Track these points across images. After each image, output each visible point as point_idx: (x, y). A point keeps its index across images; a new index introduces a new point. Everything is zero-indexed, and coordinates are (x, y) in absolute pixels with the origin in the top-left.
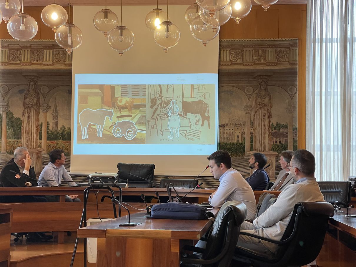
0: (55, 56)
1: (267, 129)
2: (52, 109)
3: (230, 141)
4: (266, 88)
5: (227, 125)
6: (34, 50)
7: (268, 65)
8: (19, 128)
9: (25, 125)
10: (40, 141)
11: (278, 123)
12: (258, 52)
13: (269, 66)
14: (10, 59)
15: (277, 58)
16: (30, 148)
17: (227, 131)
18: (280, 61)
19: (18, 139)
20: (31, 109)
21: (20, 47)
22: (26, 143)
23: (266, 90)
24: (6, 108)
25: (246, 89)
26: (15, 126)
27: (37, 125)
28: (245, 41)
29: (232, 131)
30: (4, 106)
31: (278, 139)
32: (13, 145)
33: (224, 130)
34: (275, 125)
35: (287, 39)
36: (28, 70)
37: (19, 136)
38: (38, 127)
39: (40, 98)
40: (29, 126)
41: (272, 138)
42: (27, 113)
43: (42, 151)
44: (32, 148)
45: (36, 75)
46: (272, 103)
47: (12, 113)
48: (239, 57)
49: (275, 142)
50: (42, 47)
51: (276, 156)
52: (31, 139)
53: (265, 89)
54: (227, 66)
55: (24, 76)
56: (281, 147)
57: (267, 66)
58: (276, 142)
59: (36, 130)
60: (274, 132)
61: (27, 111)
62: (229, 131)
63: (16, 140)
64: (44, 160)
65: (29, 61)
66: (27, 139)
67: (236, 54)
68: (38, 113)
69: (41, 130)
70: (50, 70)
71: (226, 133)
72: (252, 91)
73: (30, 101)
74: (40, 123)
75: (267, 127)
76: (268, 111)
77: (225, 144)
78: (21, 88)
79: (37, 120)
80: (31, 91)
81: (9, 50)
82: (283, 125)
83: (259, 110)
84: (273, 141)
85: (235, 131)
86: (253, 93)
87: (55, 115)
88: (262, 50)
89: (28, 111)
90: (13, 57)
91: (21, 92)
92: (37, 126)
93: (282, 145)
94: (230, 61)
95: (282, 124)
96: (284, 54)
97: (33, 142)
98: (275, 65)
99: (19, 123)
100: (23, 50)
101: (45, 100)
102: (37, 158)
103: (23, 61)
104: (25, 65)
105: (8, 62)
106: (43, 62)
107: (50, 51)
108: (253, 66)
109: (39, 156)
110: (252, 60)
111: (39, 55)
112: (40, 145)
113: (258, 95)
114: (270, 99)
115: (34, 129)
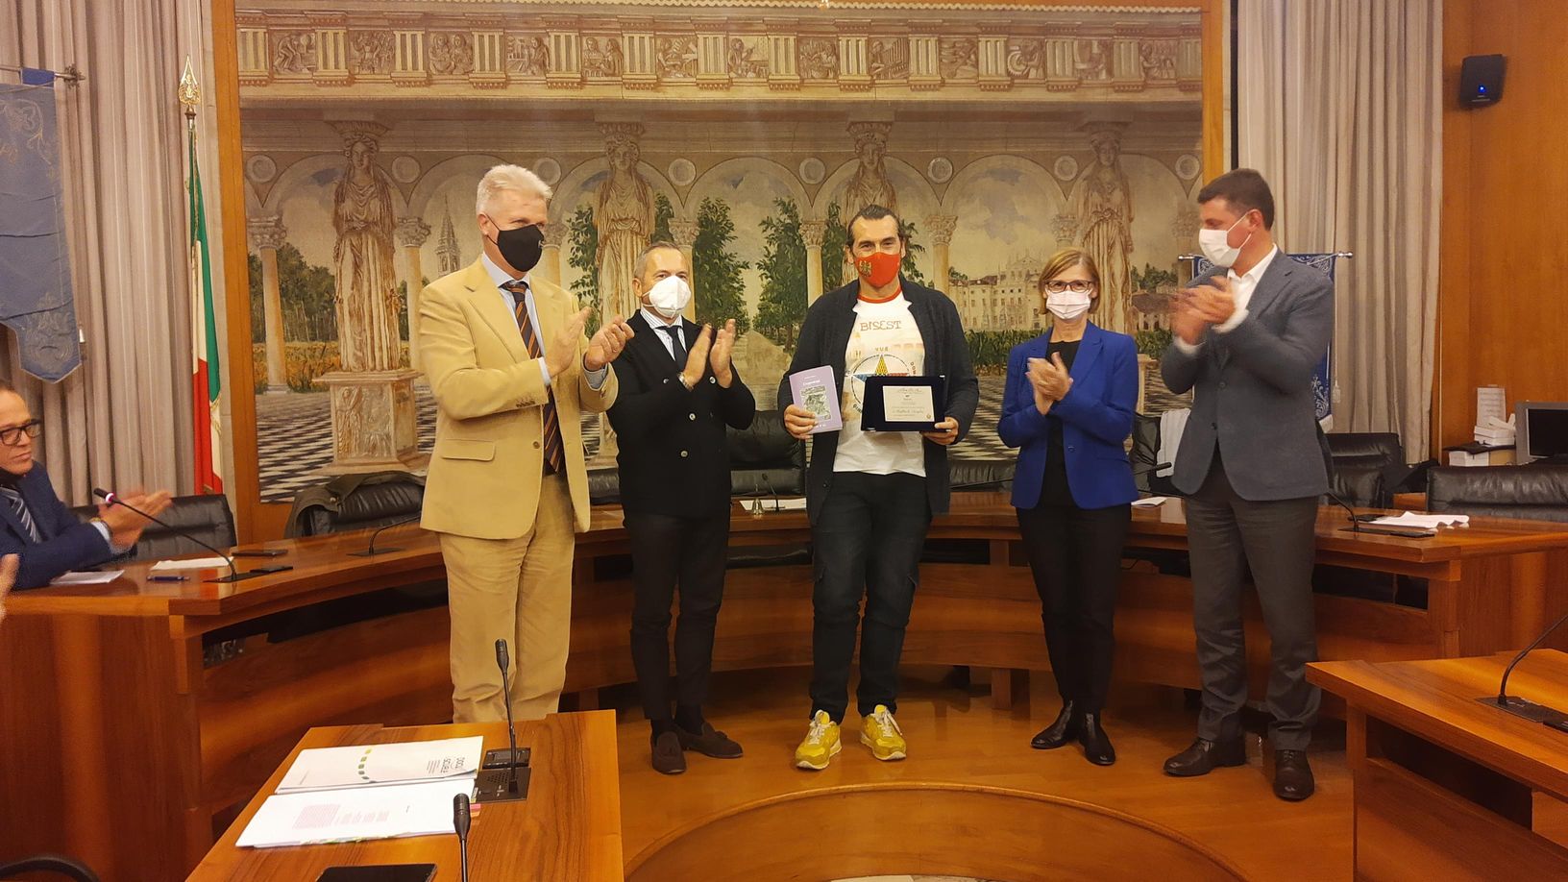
0: (434, 54)
1: (1120, 287)
2: (436, 233)
3: (1013, 327)
4: (1115, 159)
5: (1003, 277)
6: (360, 32)
7: (1119, 89)
8: (326, 301)
9: (345, 290)
10: (404, 344)
11: (1151, 267)
12: (1088, 48)
13: (1123, 91)
14: (276, 63)
15: (1144, 68)
16: (372, 370)
17: (1003, 296)
18: (1154, 78)
19: (326, 339)
20: (363, 236)
21: (308, 22)
22: (355, 354)
23: (1114, 166)
24: (275, 233)
25: (1057, 164)
26: (311, 296)
27: (388, 290)
29: (1016, 295)
30: (265, 227)
31: (1151, 316)
32: (310, 362)
33: (995, 292)
34: (1142, 273)
35: (1172, 10)
36: (343, 101)
37: (326, 330)
38: (391, 296)
39: (392, 195)
40: (360, 296)
41: (1134, 314)
42: (348, 249)
43: (413, 378)
44: (378, 367)
45: (371, 118)
46: (1132, 206)
47: (297, 252)
48: (1035, 62)
49: (1141, 326)
50: (386, 23)
51: (1147, 368)
52: (372, 338)
53: (1112, 165)
54: (998, 90)
55: (332, 124)
56: (1160, 340)
57: (1116, 91)
58: (1146, 326)
59: (387, 307)
60: (1141, 295)
61: (348, 243)
62: (1008, 296)
63: (320, 344)
64: (424, 407)
65: (343, 72)
66: (358, 338)
67: (1023, 54)
68: (387, 252)
70: (418, 101)
71: (999, 302)
72: (1075, 170)
73: (357, 211)
74: (399, 286)
75: (1119, 281)
76: (1120, 232)
77: (999, 336)
78: (322, 164)
79: (388, 273)
80: (359, 176)
81: (270, 33)
82: (1165, 272)
83: (1096, 229)
84: (1136, 322)
85: (1026, 294)
86: (1077, 176)
87: (448, 255)
88: (1100, 43)
89: (352, 244)
90: (286, 57)
91: (322, 178)
92: (389, 293)
93: (1164, 332)
94: (1008, 73)
95: (1160, 269)
96: (1163, 57)
97: (381, 348)
98: (1140, 91)
99: (324, 284)
100: (320, 32)
101: (408, 204)
102: (399, 402)
103: (321, 68)
104: (330, 83)
105: (267, 74)
106: (393, 75)
107: (414, 37)
108: (1074, 90)
109: (404, 394)
110: (1073, 73)
111: (378, 49)
112: (405, 358)
113: (1094, 183)
114: (1127, 194)
115: (378, 304)
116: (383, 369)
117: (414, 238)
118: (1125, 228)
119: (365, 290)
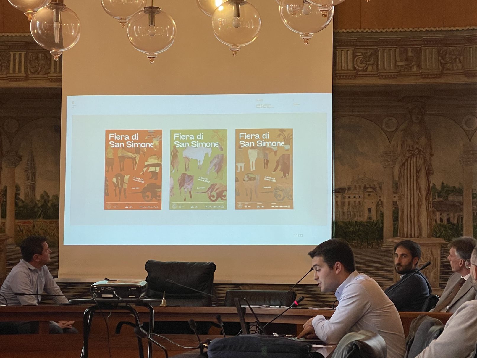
0: (30, 63)
1: (424, 196)
2: (25, 160)
3: (356, 219)
5: (349, 189)
7: (425, 76)
10: (3, 220)
11: (445, 184)
12: (405, 53)
13: (427, 78)
15: (441, 64)
17: (350, 200)
18: (448, 70)
25: (384, 122)
28: (381, 32)
29: (358, 200)
31: (445, 214)
33: (344, 198)
34: (439, 188)
35: (460, 29)
41: (433, 213)
43: (7, 239)
46: (433, 147)
48: (372, 62)
49: (438, 221)
50: (6, 48)
51: (442, 247)
53: (420, 122)
54: (348, 79)
56: (451, 229)
57: (423, 78)
58: (441, 220)
60: (438, 202)
62: (352, 200)
64: (11, 255)
67: (364, 57)
69: (5, 200)
70: (20, 89)
71: (347, 204)
72: (396, 125)
74: (3, 188)
75: (424, 193)
76: (425, 162)
82: (454, 187)
83: (409, 160)
84: (434, 218)
85: (364, 198)
86: (397, 129)
87: (30, 172)
88: (413, 49)
93: (453, 225)
94: (355, 69)
95: (451, 185)
96: (454, 57)
98: (439, 78)
101: (11, 144)
106: (8, 75)
107: (20, 54)
108: (396, 78)
110: (395, 68)
112: (3, 228)
113: (407, 133)
114: (429, 140)
117: (13, 162)
118: (428, 160)
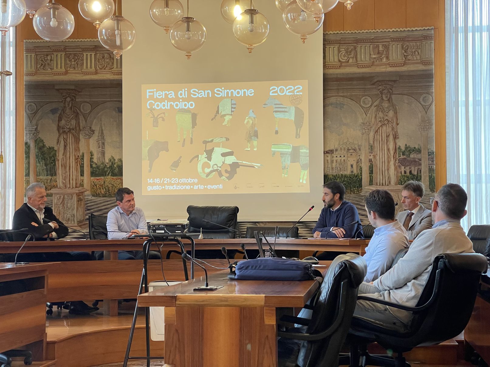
0: (99, 62)
1: (392, 155)
2: (96, 133)
3: (341, 173)
4: (390, 97)
5: (336, 150)
6: (70, 54)
8: (53, 160)
9: (60, 156)
10: (82, 178)
11: (408, 146)
12: (377, 49)
13: (393, 66)
14: (38, 67)
15: (404, 56)
16: (69, 188)
17: (337, 158)
18: (409, 60)
19: (52, 175)
20: (68, 134)
21: (51, 51)
22: (62, 182)
24: (34, 133)
25: (362, 100)
26: (47, 158)
27: (77, 156)
28: (359, 33)
29: (343, 159)
30: (31, 131)
31: (408, 168)
33: (333, 157)
34: (403, 149)
35: (419, 29)
36: (63, 81)
37: (52, 172)
38: (78, 158)
39: (80, 119)
40: (66, 158)
41: (399, 167)
42: (62, 140)
43: (84, 191)
44: (71, 187)
45: (73, 87)
46: (398, 118)
47: (43, 141)
48: (352, 56)
49: (403, 173)
50: (81, 50)
52: (70, 175)
53: (389, 100)
54: (334, 68)
55: (58, 90)
57: (391, 67)
58: (405, 172)
59: (76, 163)
60: (403, 159)
61: (62, 137)
62: (339, 159)
63: (50, 177)
64: (88, 204)
65: (63, 69)
66: (64, 175)
67: (347, 52)
68: (77, 140)
70: (92, 80)
71: (335, 161)
72: (371, 102)
73: (67, 124)
74: (81, 154)
75: (392, 152)
76: (393, 129)
77: (334, 176)
78: (54, 106)
79: (77, 149)
81: (36, 55)
82: (415, 148)
83: (381, 128)
84: (400, 171)
85: (348, 157)
86: (371, 106)
87: (100, 142)
88: (383, 45)
89: (64, 138)
90: (42, 64)
91: (54, 111)
92: (77, 157)
93: (414, 175)
94: (340, 61)
95: (412, 146)
96: (414, 50)
97: (73, 180)
98: (402, 66)
99: (52, 153)
100: (55, 54)
101: (86, 121)
102: (78, 201)
103: (55, 69)
104: (59, 74)
105: (34, 71)
106: (82, 70)
107: (91, 55)
108: (370, 67)
109: (81, 198)
110: (370, 59)
111: (77, 61)
112: (82, 183)
113: (379, 108)
114: (396, 113)
115: (73, 162)
116: (73, 188)
117: (88, 135)
118: (395, 128)
119: (68, 156)
